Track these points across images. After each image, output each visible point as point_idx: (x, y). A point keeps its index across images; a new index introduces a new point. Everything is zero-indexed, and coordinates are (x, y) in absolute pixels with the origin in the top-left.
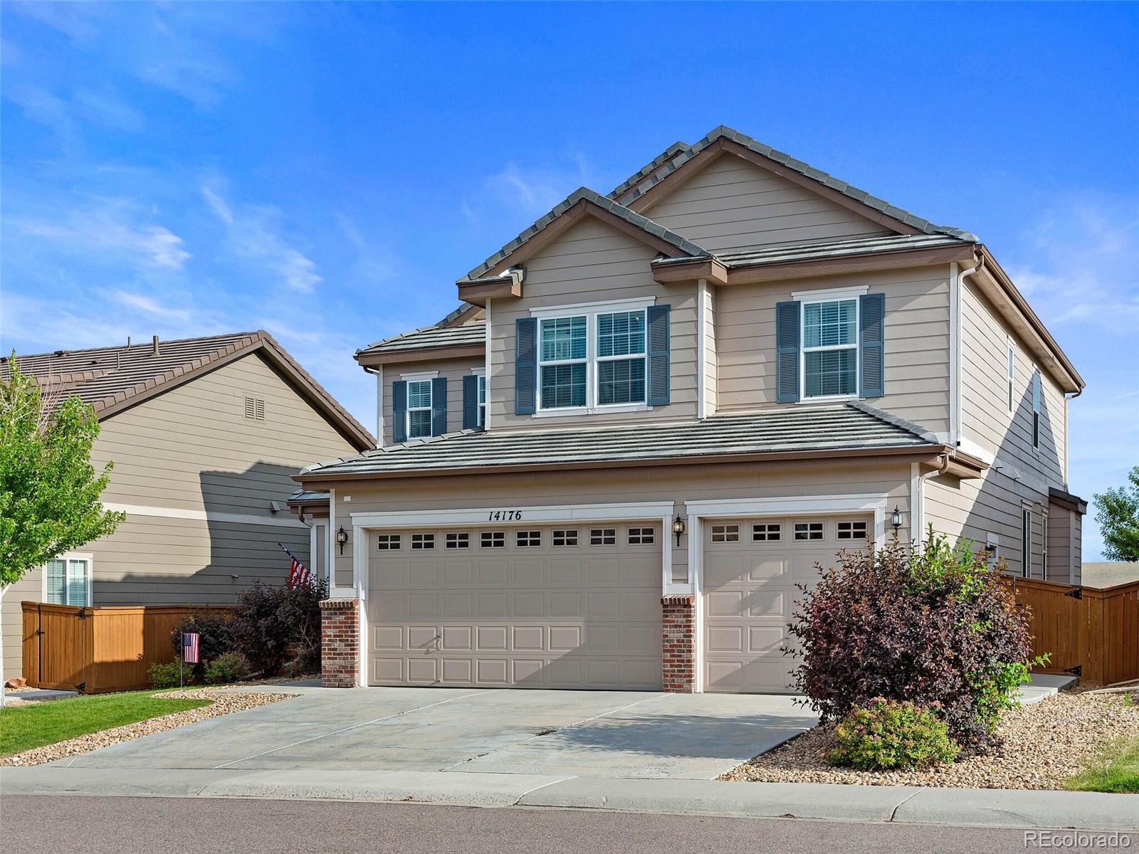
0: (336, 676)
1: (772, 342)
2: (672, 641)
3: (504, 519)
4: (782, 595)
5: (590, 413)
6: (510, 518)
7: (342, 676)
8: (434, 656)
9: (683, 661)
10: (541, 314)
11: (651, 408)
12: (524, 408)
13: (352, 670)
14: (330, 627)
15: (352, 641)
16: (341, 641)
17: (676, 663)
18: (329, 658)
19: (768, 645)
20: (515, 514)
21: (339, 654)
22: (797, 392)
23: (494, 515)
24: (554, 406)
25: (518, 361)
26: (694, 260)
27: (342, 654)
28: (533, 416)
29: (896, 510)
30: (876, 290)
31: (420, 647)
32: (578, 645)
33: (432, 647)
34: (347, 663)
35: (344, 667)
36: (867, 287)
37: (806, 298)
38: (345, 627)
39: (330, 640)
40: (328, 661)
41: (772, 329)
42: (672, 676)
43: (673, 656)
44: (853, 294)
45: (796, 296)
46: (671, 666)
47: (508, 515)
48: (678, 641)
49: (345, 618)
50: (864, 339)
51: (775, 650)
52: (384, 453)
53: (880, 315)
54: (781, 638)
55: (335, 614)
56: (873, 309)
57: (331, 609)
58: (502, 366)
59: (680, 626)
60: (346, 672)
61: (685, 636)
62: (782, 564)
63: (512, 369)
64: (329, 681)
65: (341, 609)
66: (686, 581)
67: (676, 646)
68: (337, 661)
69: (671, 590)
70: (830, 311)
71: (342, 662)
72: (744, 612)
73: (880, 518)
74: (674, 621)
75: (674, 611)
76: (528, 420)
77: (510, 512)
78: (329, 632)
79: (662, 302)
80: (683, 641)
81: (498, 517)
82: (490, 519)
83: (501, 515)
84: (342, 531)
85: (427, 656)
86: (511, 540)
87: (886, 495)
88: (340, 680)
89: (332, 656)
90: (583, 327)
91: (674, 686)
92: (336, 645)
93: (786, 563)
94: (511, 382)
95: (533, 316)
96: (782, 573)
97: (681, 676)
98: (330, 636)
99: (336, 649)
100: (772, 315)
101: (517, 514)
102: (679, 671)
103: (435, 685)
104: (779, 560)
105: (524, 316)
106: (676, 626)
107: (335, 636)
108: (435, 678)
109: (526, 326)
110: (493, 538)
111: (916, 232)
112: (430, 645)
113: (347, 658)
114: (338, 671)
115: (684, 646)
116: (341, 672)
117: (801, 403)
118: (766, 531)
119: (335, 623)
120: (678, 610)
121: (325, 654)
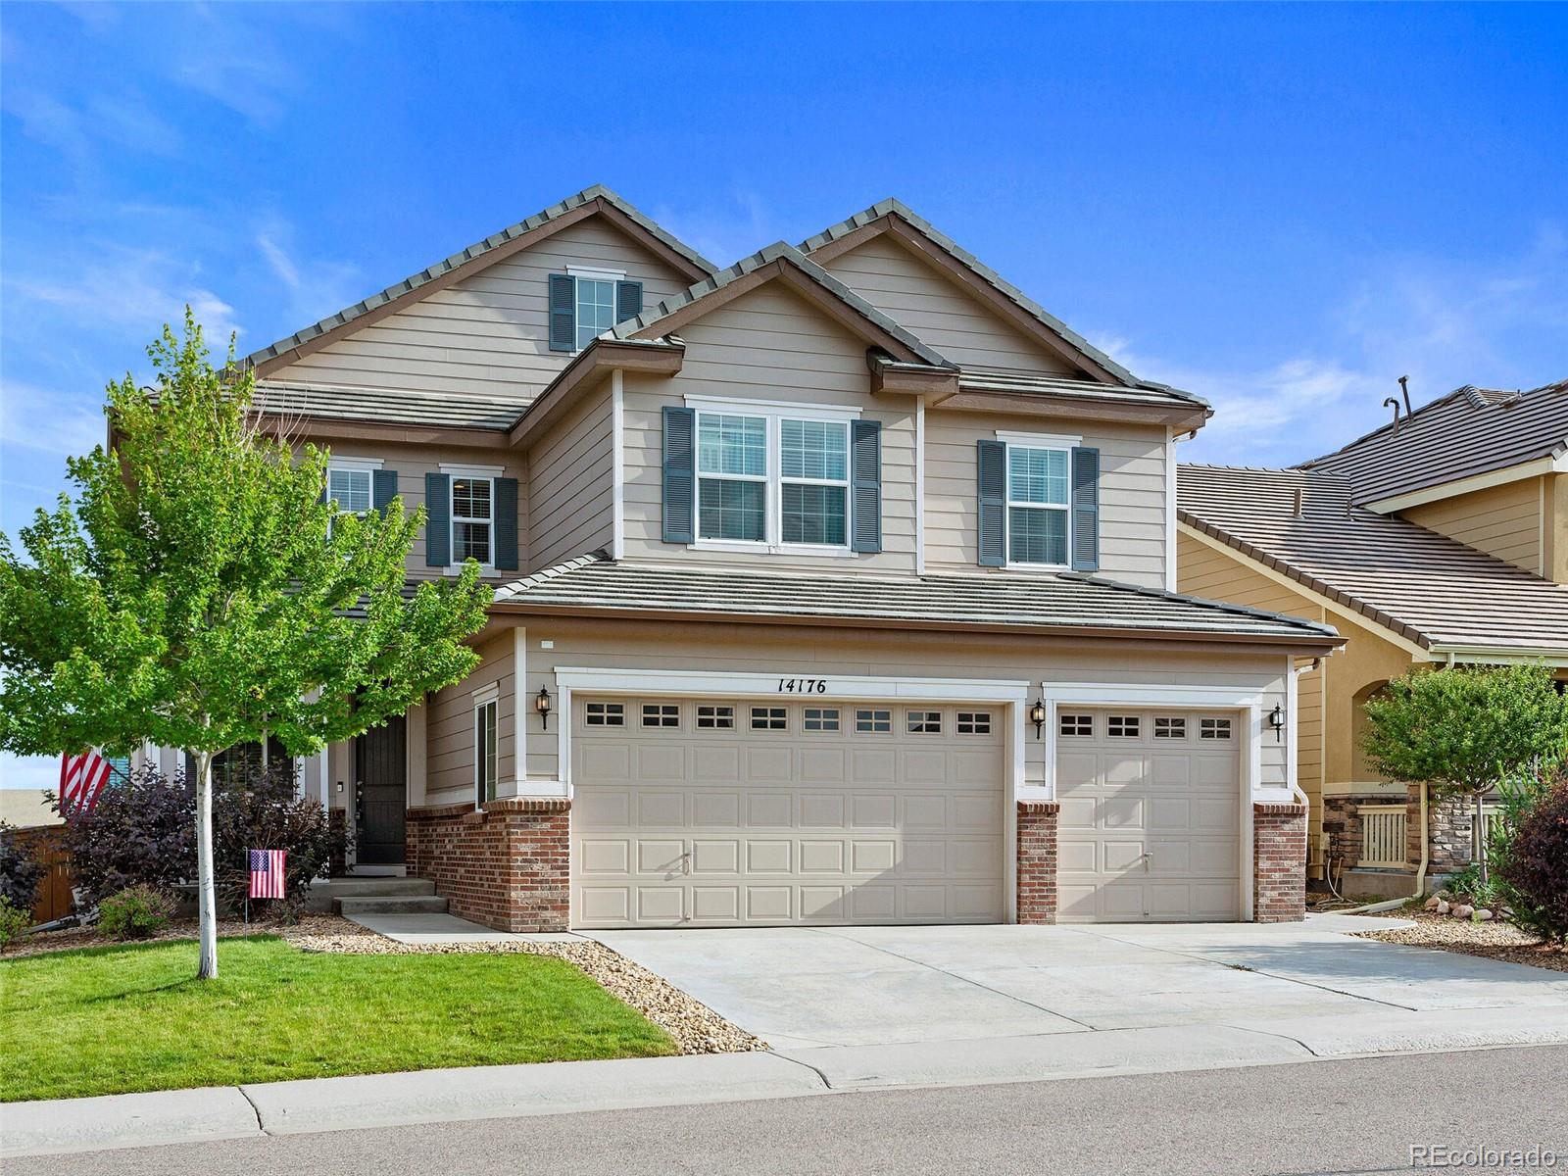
0: (535, 915)
1: (971, 488)
2: (1033, 859)
3: (800, 690)
4: (1141, 803)
5: (773, 551)
6: (810, 690)
7: (547, 914)
8: (681, 883)
9: (1045, 885)
10: (701, 405)
11: (856, 555)
12: (675, 533)
13: (563, 906)
14: (525, 841)
15: (563, 861)
16: (543, 861)
17: (1037, 887)
18: (523, 888)
19: (1126, 863)
20: (816, 684)
21: (541, 882)
22: (1002, 555)
23: (785, 683)
24: (718, 537)
25: (666, 468)
26: (934, 370)
27: (547, 881)
28: (690, 547)
29: (1278, 708)
30: (1091, 444)
31: (656, 871)
32: (892, 865)
33: (677, 869)
34: (557, 895)
35: (550, 901)
36: (1081, 438)
37: (1014, 440)
38: (554, 840)
39: (525, 861)
40: (521, 893)
41: (971, 472)
42: (1031, 903)
43: (1034, 878)
44: (1066, 443)
45: (1002, 436)
46: (1031, 891)
47: (806, 686)
48: (1040, 859)
49: (552, 827)
50: (1078, 499)
51: (1132, 870)
52: (548, 580)
53: (1094, 475)
54: (1141, 854)
55: (535, 820)
56: (1086, 466)
57: (526, 812)
58: (640, 469)
59: (1043, 841)
60: (554, 908)
61: (1048, 853)
62: (1141, 764)
63: (656, 477)
64: (523, 922)
65: (546, 812)
66: (1043, 783)
67: (1037, 865)
68: (538, 893)
69: (1025, 792)
70: (1039, 460)
71: (546, 894)
72: (1099, 823)
73: (1257, 716)
74: (1034, 834)
75: (1035, 821)
76: (681, 551)
77: (810, 681)
78: (524, 848)
79: (872, 417)
80: (1046, 859)
81: (792, 686)
82: (780, 689)
83: (796, 685)
84: (544, 694)
85: (670, 883)
86: (795, 719)
87: (1263, 690)
88: (544, 921)
89: (529, 884)
90: (760, 432)
91: (1035, 916)
92: (536, 867)
93: (1146, 763)
94: (655, 495)
95: (689, 405)
96: (1141, 776)
97: (1043, 904)
98: (526, 853)
99: (536, 874)
100: (971, 455)
101: (819, 685)
102: (1041, 897)
103: (680, 925)
104: (1139, 760)
105: (674, 403)
106: (1037, 840)
107: (533, 854)
108: (681, 914)
109: (679, 421)
110: (769, 716)
111: (1116, 382)
112: (672, 866)
113: (556, 888)
114: (539, 908)
115: (1047, 865)
116: (546, 909)
117: (1007, 569)
118: (1124, 724)
119: (535, 833)
120: (1040, 820)
121: (516, 881)
